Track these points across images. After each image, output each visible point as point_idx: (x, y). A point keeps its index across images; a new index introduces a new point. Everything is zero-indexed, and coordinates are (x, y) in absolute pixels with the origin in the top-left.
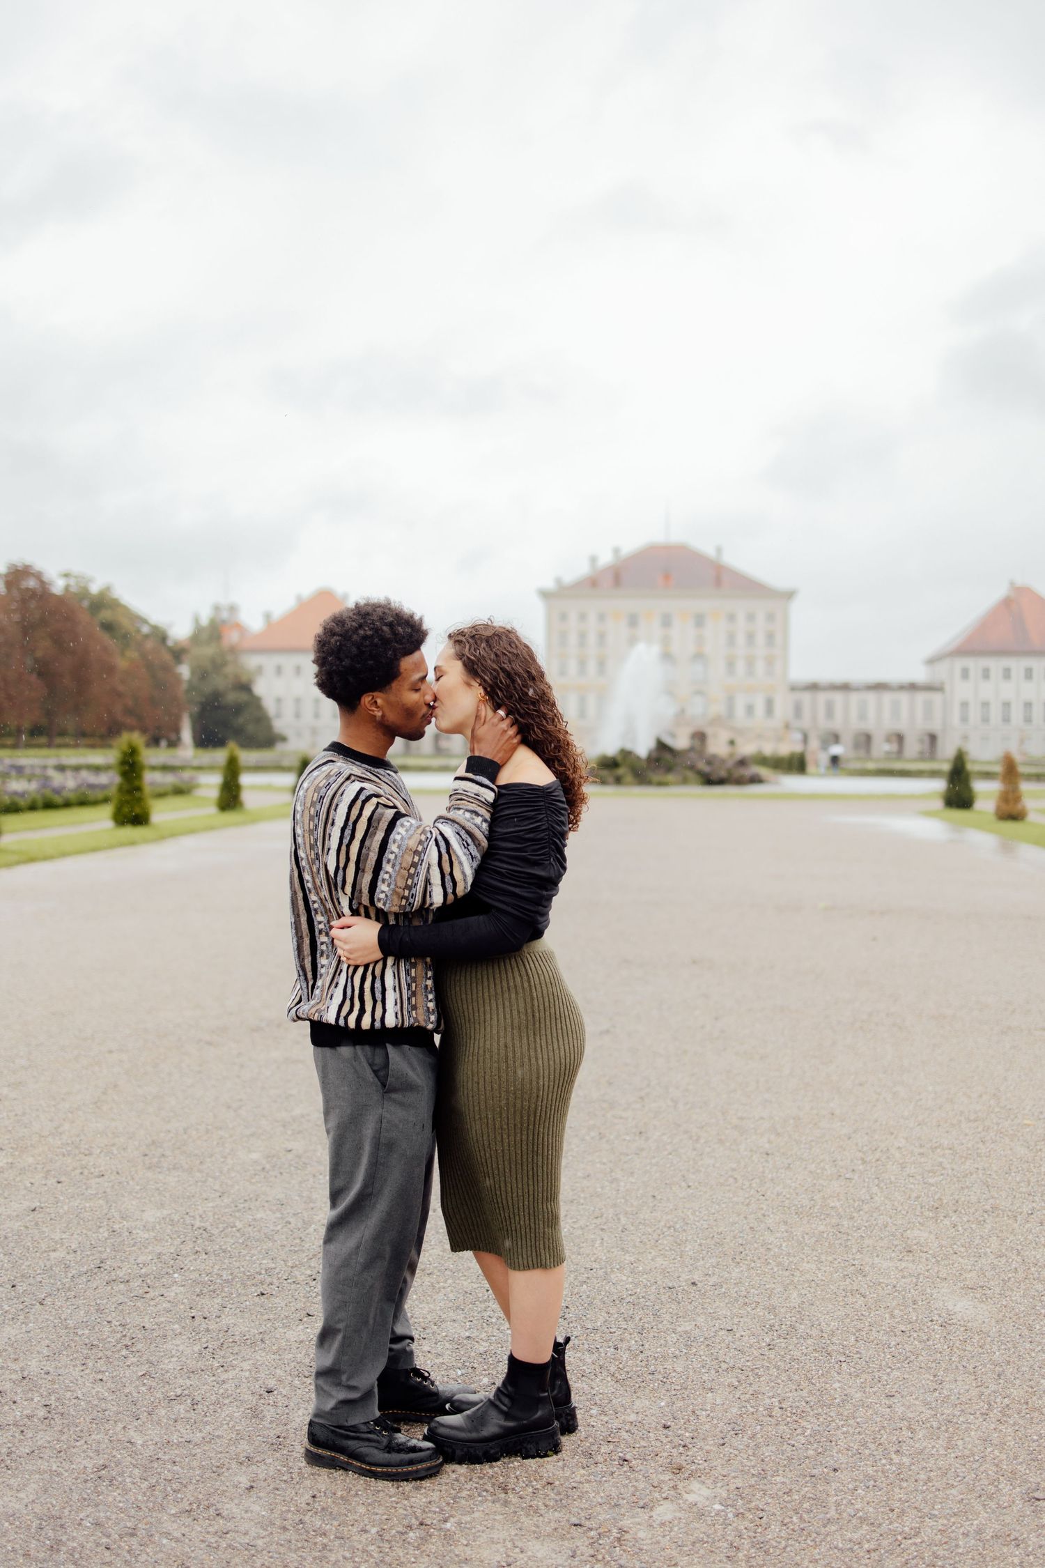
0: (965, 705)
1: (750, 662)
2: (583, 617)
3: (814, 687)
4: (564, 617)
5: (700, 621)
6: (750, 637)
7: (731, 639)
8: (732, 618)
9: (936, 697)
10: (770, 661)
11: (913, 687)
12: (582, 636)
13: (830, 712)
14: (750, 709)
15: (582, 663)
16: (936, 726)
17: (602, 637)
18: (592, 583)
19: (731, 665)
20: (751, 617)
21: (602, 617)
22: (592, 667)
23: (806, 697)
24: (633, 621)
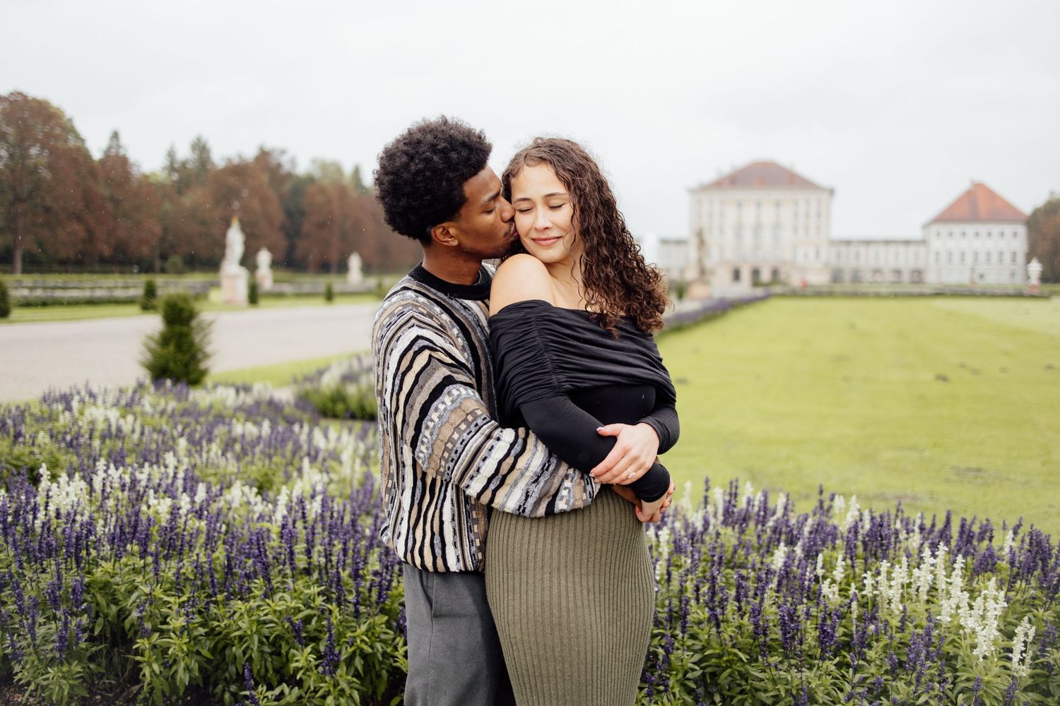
0: (937, 254)
1: (807, 229)
2: (711, 205)
3: (848, 243)
4: (700, 204)
5: (778, 205)
6: (807, 215)
7: (796, 215)
8: (796, 203)
9: (922, 249)
10: (818, 228)
11: (907, 242)
12: (711, 213)
13: (857, 256)
14: (806, 256)
16: (921, 264)
17: (722, 215)
18: (718, 183)
19: (795, 229)
20: (808, 203)
21: (722, 204)
23: (843, 249)
24: (740, 205)
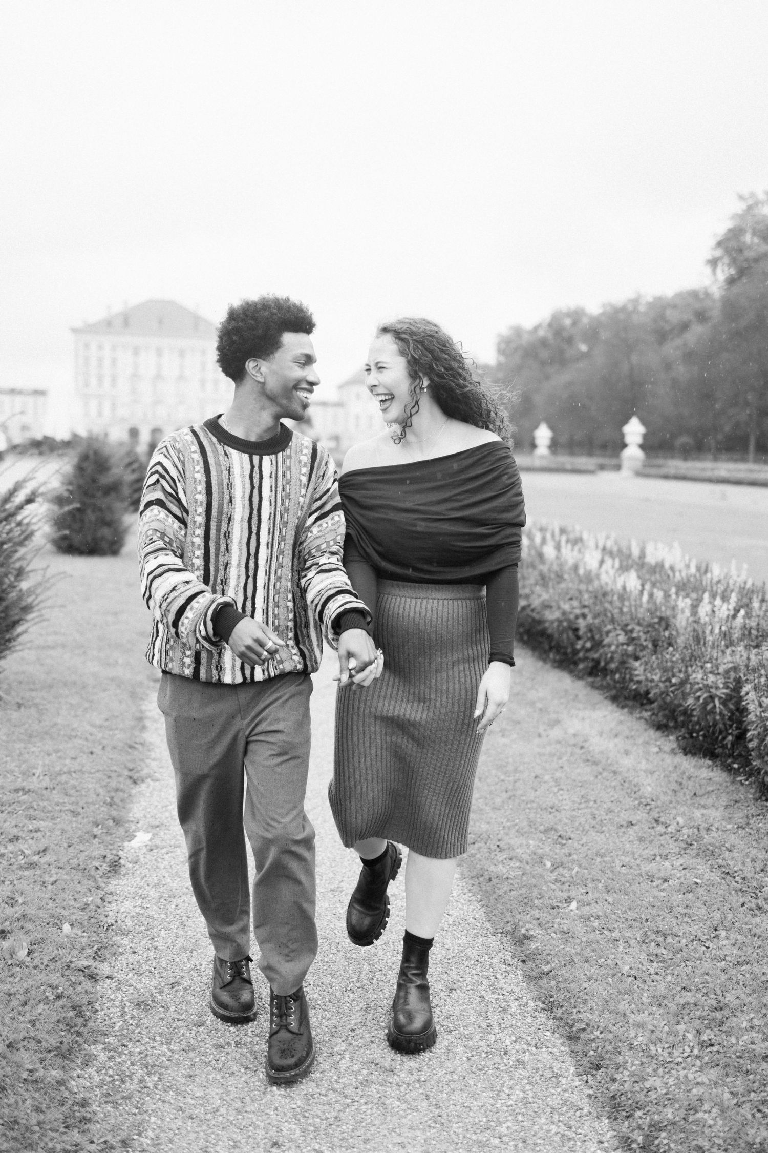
0: (358, 417)
2: (100, 347)
4: (87, 346)
5: (182, 353)
8: (204, 352)
12: (100, 360)
15: (100, 379)
17: (114, 361)
18: (109, 323)
21: (114, 348)
22: (107, 381)
24: (136, 351)
